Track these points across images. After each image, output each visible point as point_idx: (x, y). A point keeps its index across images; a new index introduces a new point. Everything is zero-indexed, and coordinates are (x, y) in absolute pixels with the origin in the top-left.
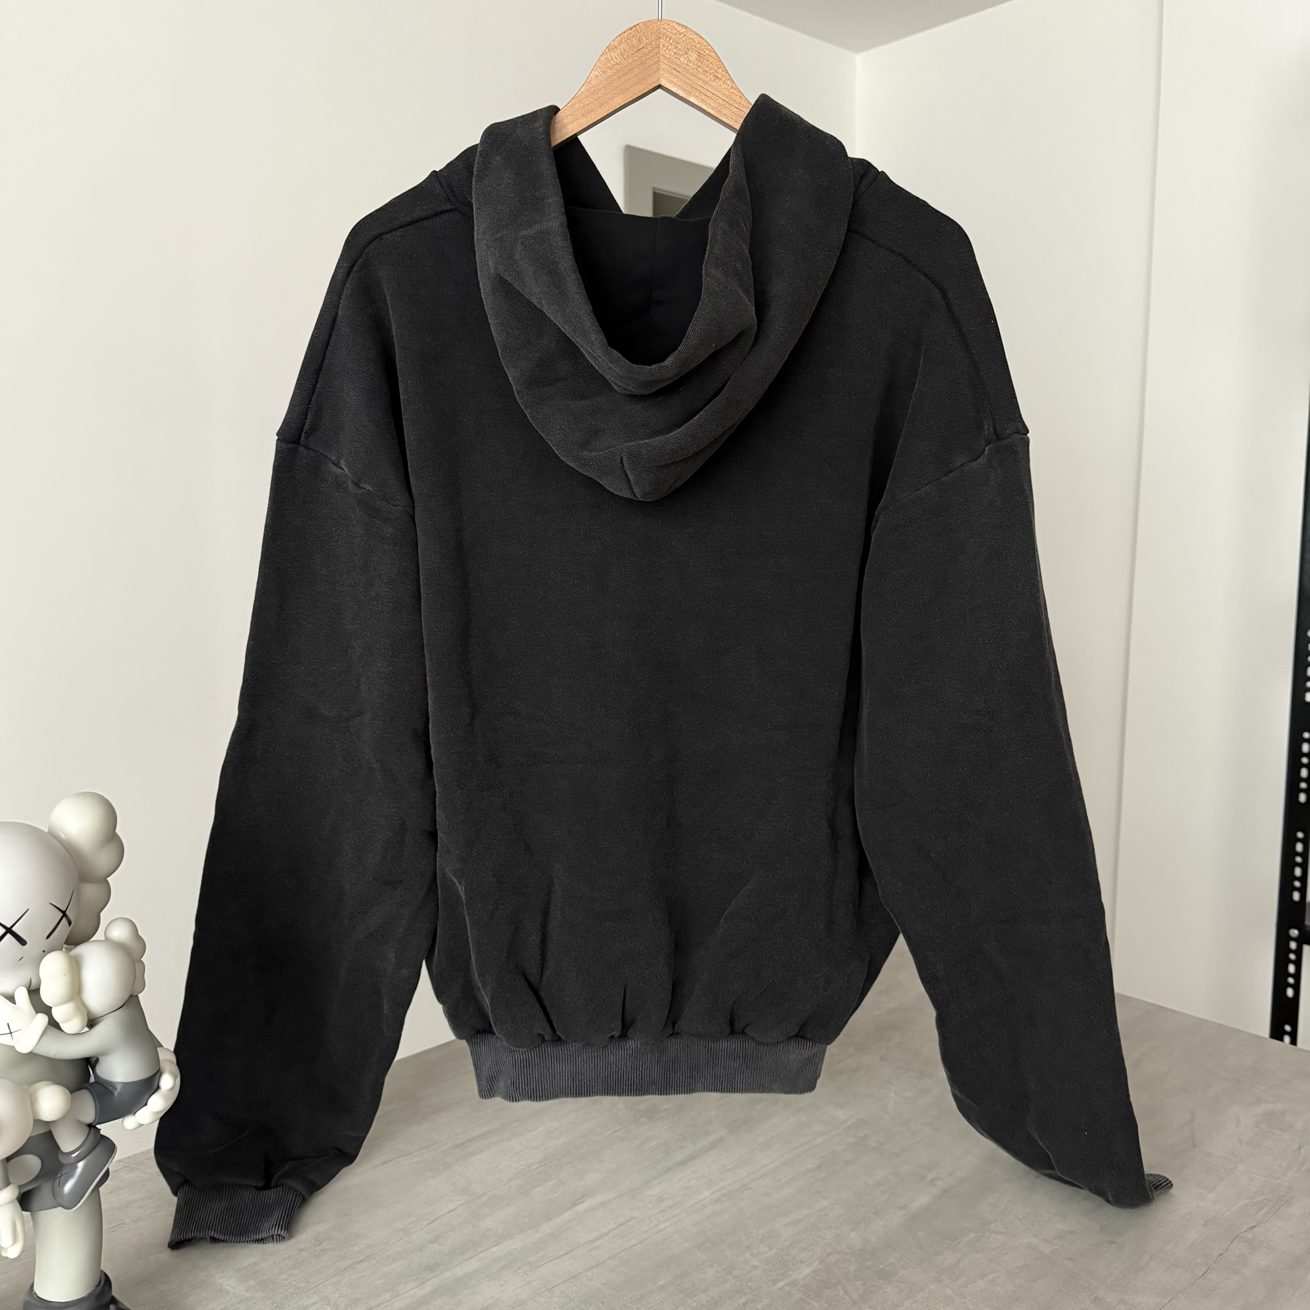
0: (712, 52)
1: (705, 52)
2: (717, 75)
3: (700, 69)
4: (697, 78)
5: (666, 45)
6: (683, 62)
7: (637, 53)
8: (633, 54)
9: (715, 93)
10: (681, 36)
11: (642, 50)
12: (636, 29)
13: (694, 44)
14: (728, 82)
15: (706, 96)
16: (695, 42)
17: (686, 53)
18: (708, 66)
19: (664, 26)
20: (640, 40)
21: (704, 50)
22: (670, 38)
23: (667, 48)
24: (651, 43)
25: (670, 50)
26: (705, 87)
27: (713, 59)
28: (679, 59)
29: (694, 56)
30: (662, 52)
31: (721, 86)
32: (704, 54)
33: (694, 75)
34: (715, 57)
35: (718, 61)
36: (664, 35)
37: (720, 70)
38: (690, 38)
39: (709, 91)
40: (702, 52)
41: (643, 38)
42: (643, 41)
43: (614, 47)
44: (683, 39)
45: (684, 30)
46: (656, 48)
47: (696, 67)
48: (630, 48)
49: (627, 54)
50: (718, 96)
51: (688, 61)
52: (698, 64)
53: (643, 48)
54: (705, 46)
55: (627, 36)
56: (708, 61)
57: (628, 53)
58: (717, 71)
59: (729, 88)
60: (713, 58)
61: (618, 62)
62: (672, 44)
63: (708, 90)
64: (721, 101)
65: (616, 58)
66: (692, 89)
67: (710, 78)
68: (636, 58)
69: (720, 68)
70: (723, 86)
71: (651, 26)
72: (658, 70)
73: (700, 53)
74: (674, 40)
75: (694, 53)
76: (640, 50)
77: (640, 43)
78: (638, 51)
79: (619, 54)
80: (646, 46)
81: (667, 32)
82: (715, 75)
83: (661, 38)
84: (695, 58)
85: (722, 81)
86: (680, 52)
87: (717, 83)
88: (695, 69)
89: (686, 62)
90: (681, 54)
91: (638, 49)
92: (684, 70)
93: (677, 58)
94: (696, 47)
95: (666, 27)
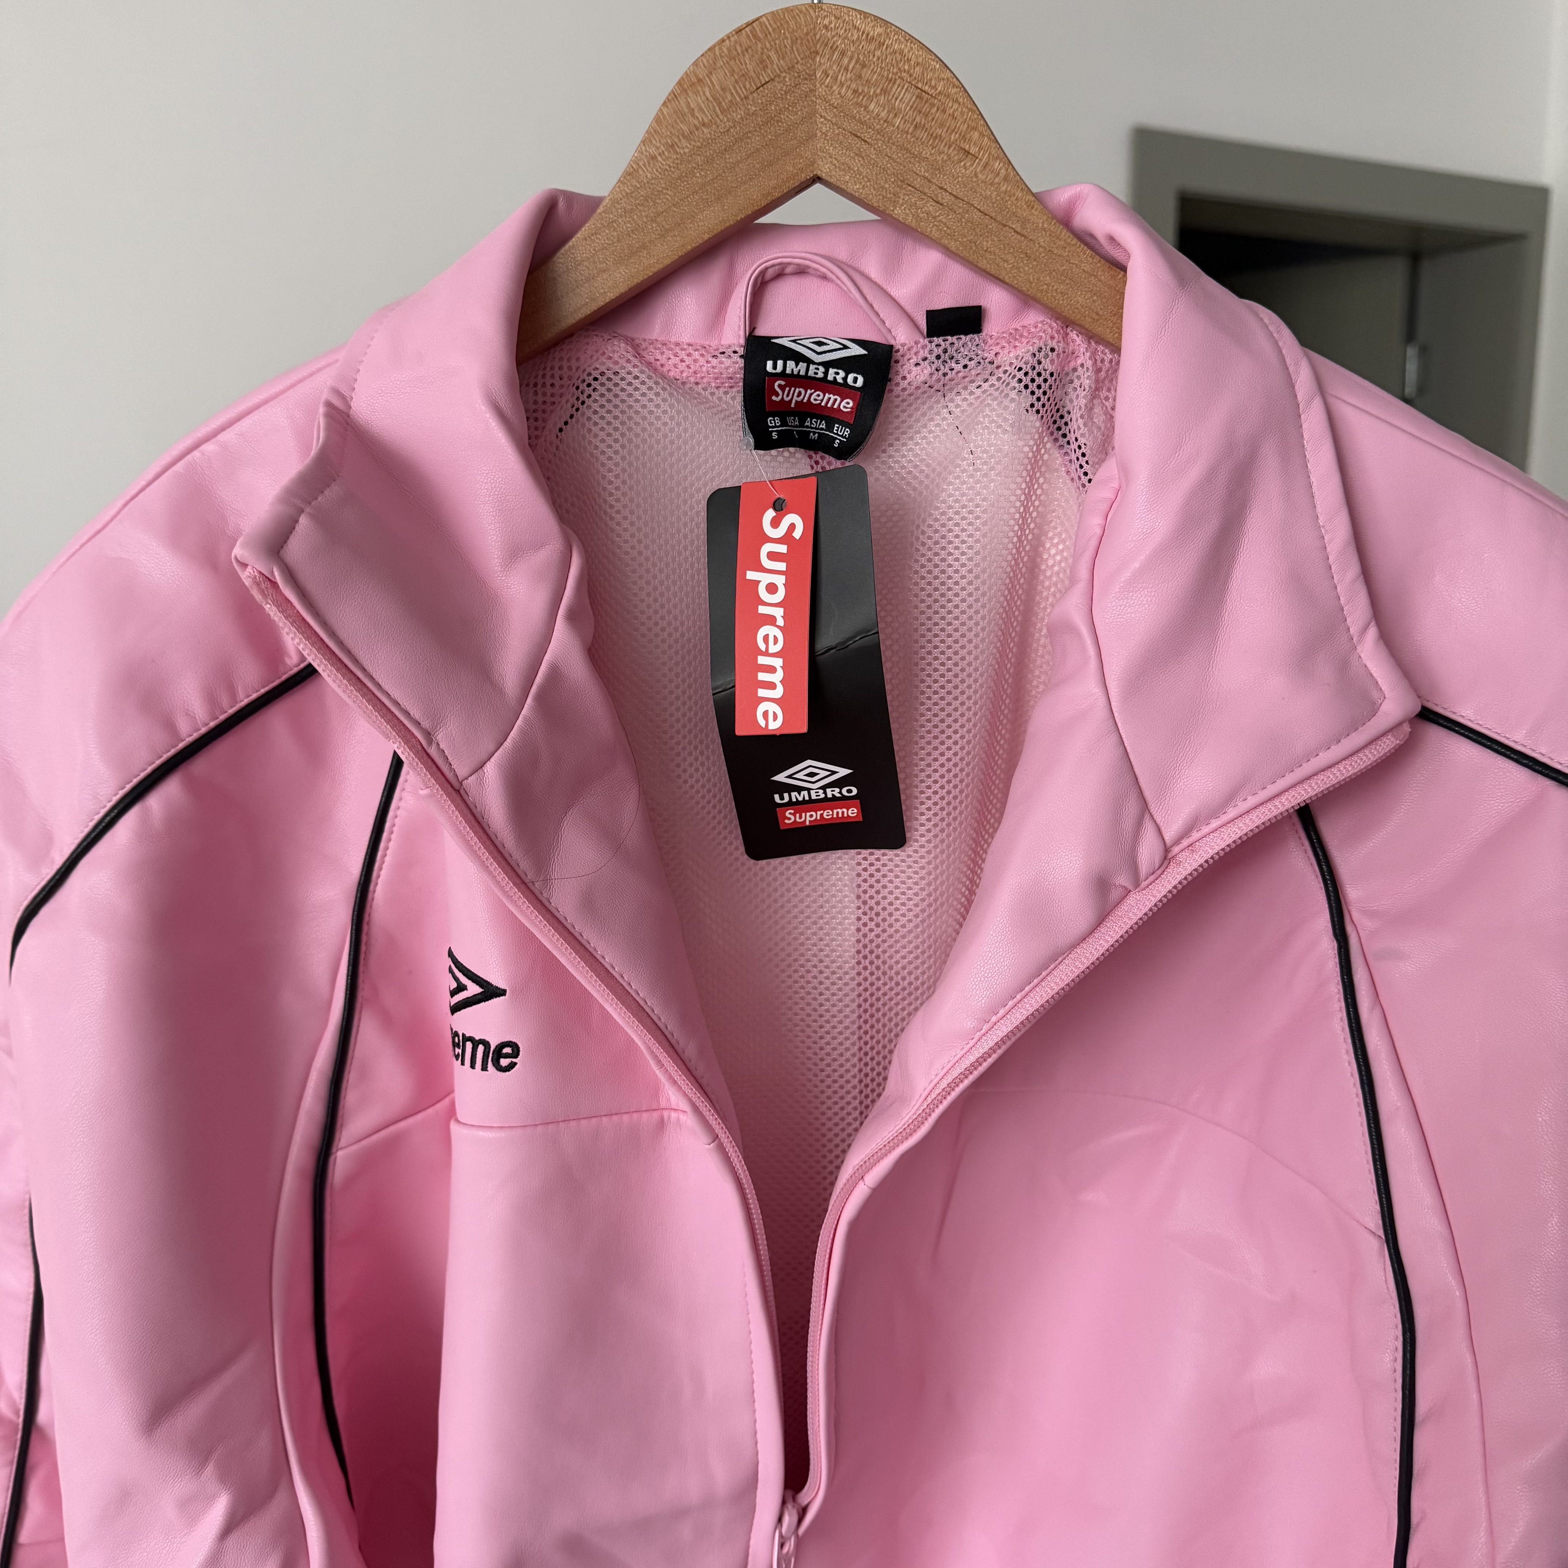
0: (954, 86)
1: (935, 88)
2: (967, 147)
3: (920, 133)
4: (915, 156)
5: (831, 72)
6: (878, 115)
7: (755, 95)
8: (746, 98)
9: (961, 195)
10: (872, 47)
11: (769, 85)
12: (753, 31)
13: (906, 67)
14: (997, 165)
15: (937, 202)
16: (909, 60)
17: (885, 91)
18: (941, 126)
19: (826, 22)
20: (762, 61)
21: (933, 83)
22: (843, 53)
23: (836, 79)
24: (793, 67)
25: (842, 85)
26: (934, 181)
27: (956, 106)
28: (866, 108)
29: (905, 98)
30: (821, 90)
31: (976, 175)
32: (932, 92)
33: (907, 149)
34: (961, 100)
35: (970, 110)
36: (826, 45)
37: (976, 135)
38: (895, 52)
39: (946, 190)
40: (926, 88)
41: (772, 54)
42: (772, 63)
43: (694, 80)
44: (878, 53)
45: (878, 30)
46: (806, 79)
47: (912, 129)
48: (736, 81)
49: (729, 98)
50: (969, 203)
51: (889, 112)
52: (918, 119)
53: (772, 80)
54: (934, 70)
55: (729, 50)
56: (944, 111)
57: (732, 94)
58: (968, 136)
59: (997, 180)
60: (957, 101)
61: (706, 120)
62: (846, 69)
63: (941, 188)
64: (977, 215)
65: (701, 109)
66: (901, 187)
67: (949, 155)
68: (754, 109)
69: (975, 129)
70: (980, 176)
71: (792, 24)
72: (812, 136)
73: (922, 90)
74: (851, 58)
75: (906, 90)
76: (762, 86)
77: (765, 68)
78: (758, 88)
79: (708, 99)
80: (779, 76)
81: (834, 36)
82: (961, 148)
83: (817, 53)
84: (907, 105)
85: (979, 164)
86: (869, 87)
87: (966, 169)
88: (907, 133)
89: (883, 114)
90: (871, 93)
91: (759, 85)
92: (879, 136)
93: (861, 106)
94: (911, 76)
95: (830, 23)
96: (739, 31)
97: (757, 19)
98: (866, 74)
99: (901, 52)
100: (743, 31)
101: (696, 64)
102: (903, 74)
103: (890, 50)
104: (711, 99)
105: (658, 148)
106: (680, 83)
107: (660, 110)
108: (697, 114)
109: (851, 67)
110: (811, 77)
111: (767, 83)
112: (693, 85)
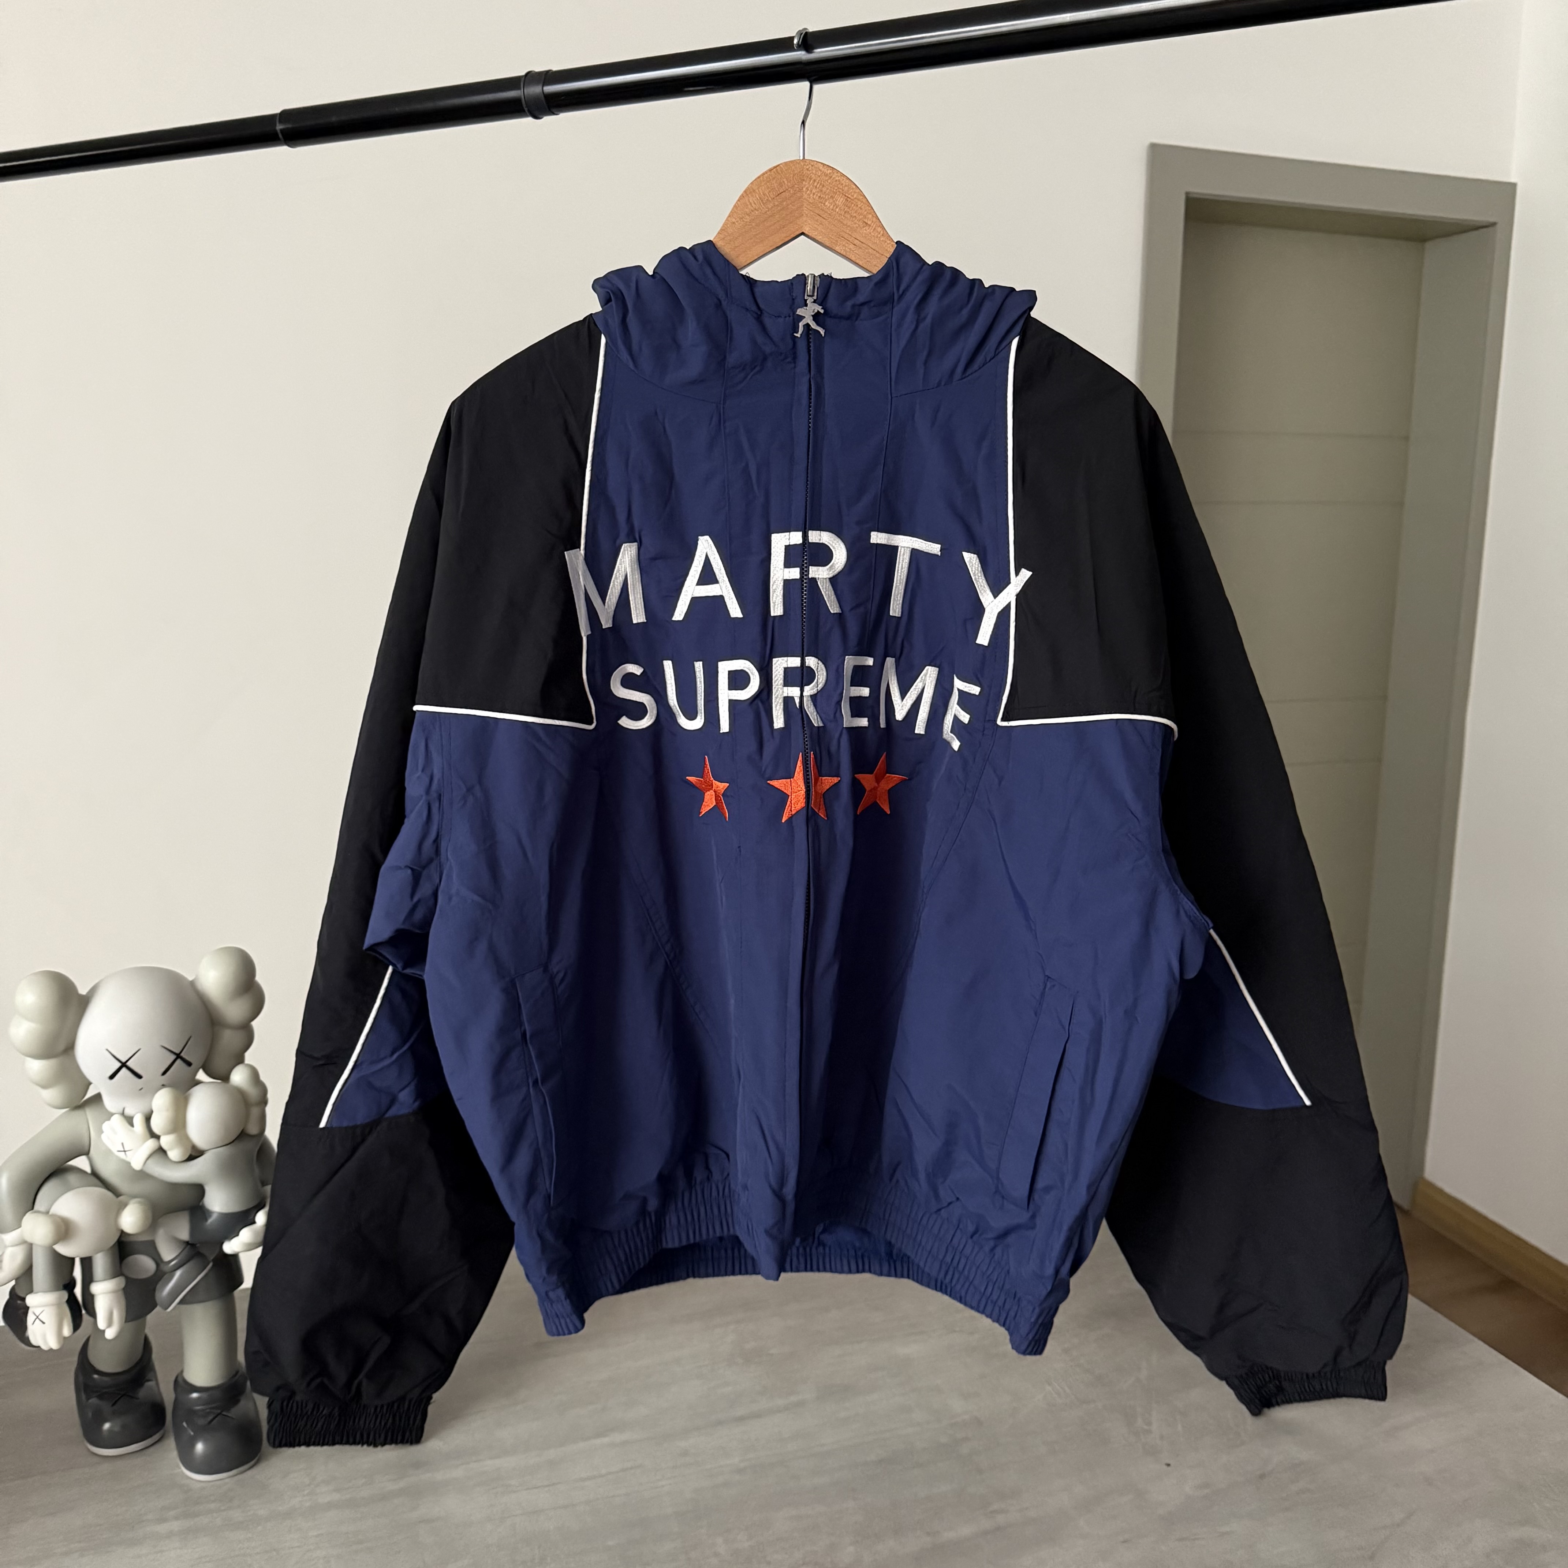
0: (861, 195)
1: (853, 196)
2: (866, 221)
3: (847, 215)
4: (845, 225)
5: (809, 189)
7: (778, 197)
8: (774, 198)
9: (864, 241)
10: (827, 178)
12: (777, 170)
13: (841, 187)
14: (879, 229)
15: (854, 245)
16: (842, 184)
17: (832, 197)
18: (855, 212)
19: (807, 167)
20: (780, 183)
21: (853, 194)
22: (815, 181)
23: (812, 192)
24: (794, 186)
25: (814, 194)
26: (853, 235)
27: (861, 204)
28: (824, 204)
29: (840, 200)
30: (805, 196)
31: (870, 233)
32: (852, 198)
33: (841, 222)
34: (864, 202)
35: (868, 206)
36: (807, 177)
37: (870, 216)
39: (857, 240)
41: (785, 180)
42: (784, 184)
43: (751, 190)
44: (829, 181)
46: (799, 191)
47: (844, 212)
48: (770, 192)
49: (767, 198)
50: (867, 245)
51: (834, 206)
52: (846, 209)
53: (784, 191)
54: (853, 189)
55: (767, 178)
56: (857, 206)
58: (867, 217)
60: (862, 202)
61: (757, 208)
62: (816, 187)
64: (870, 250)
65: (755, 204)
66: (839, 238)
68: (777, 203)
69: (870, 214)
71: (792, 168)
72: (801, 216)
73: (848, 197)
74: (818, 183)
75: (841, 197)
76: (780, 193)
77: (782, 186)
78: (779, 195)
79: (757, 199)
80: (787, 190)
81: (810, 174)
82: (864, 222)
83: (804, 180)
84: (842, 203)
85: (872, 229)
86: (825, 196)
87: (866, 230)
88: (841, 215)
89: (831, 207)
90: (827, 198)
91: (779, 193)
92: (830, 216)
93: (822, 203)
94: (843, 191)
95: (809, 167)
96: (770, 170)
97: (779, 165)
98: (824, 189)
99: (839, 181)
100: (772, 171)
101: (752, 183)
102: (840, 190)
103: (835, 180)
104: (759, 198)
105: (735, 219)
106: (745, 192)
107: (737, 203)
108: (753, 205)
109: (818, 186)
110: (801, 190)
111: (782, 193)
112: (750, 193)
